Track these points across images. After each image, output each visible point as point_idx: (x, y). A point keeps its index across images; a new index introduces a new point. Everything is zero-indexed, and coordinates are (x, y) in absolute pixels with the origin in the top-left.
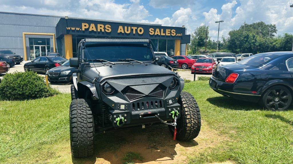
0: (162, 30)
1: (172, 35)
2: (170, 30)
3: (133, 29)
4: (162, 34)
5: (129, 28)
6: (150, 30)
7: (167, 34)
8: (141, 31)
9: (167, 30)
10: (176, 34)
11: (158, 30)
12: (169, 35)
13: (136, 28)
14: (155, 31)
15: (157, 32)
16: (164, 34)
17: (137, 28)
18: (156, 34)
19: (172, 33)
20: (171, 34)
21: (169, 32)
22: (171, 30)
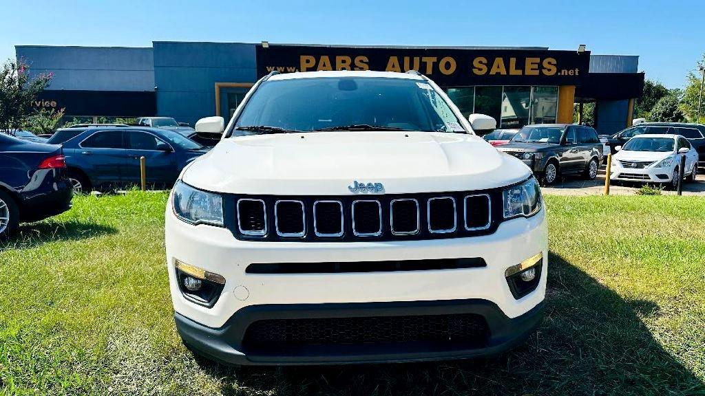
0: (513, 61)
1: (545, 72)
2: (538, 60)
3: (426, 63)
4: (514, 72)
5: (416, 60)
6: (476, 63)
7: (528, 72)
8: (448, 66)
9: (529, 61)
10: (559, 70)
11: (499, 61)
12: (537, 73)
13: (435, 59)
14: (490, 65)
15: (498, 67)
16: (519, 72)
17: (439, 61)
18: (493, 72)
19: (545, 68)
20: (541, 72)
21: (536, 66)
22: (542, 61)
